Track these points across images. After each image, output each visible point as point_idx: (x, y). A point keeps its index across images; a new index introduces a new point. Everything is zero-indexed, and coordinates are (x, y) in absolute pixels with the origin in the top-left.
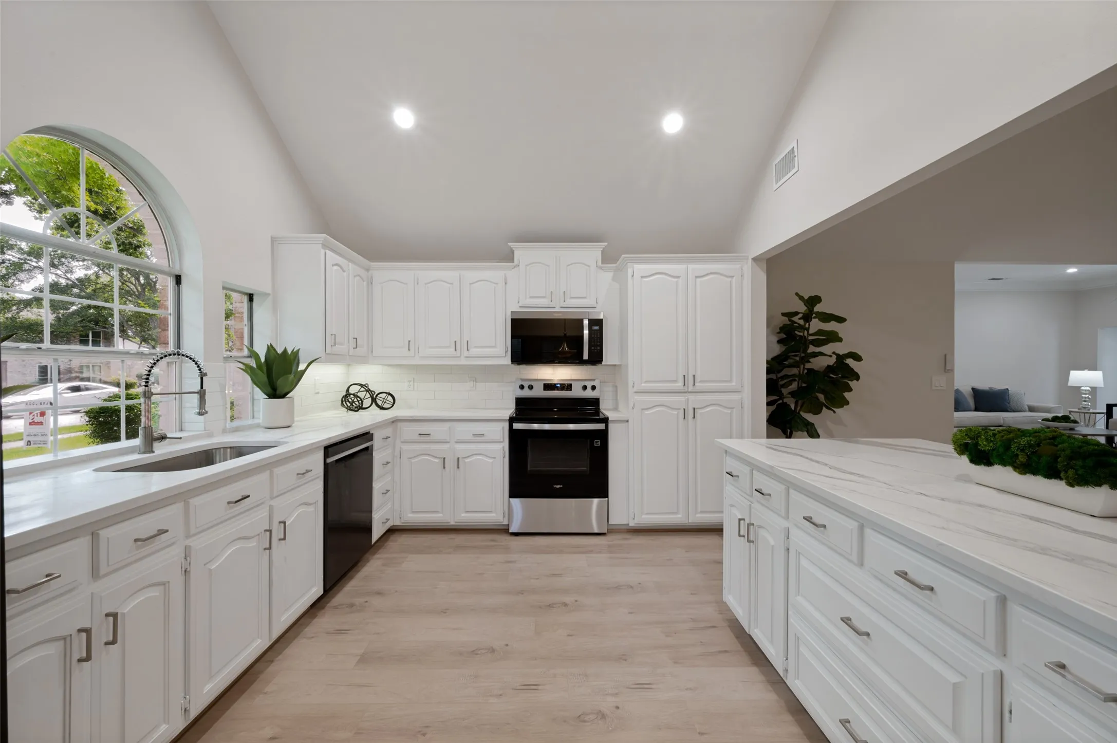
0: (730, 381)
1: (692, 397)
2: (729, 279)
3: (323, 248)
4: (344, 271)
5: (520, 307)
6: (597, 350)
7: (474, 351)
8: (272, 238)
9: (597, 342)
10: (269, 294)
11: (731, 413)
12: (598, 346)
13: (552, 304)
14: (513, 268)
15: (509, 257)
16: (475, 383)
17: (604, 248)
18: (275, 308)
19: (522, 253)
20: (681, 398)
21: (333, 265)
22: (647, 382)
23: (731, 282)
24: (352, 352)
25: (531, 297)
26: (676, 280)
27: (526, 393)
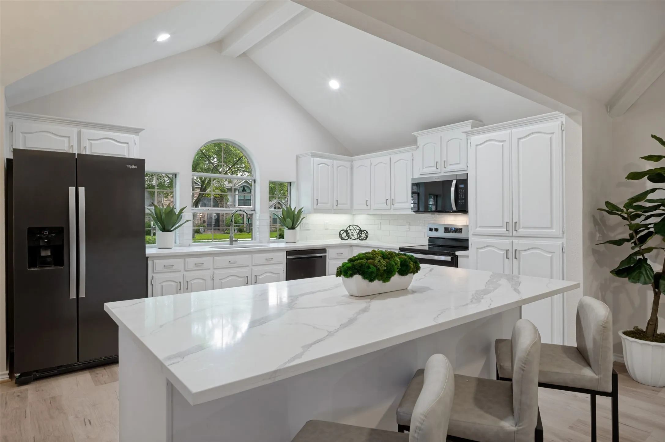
0: (551, 228)
1: (516, 241)
2: (549, 136)
3: (312, 157)
4: (329, 166)
5: (420, 174)
6: (462, 202)
7: (397, 206)
8: (296, 156)
9: (462, 197)
10: (295, 182)
11: (551, 257)
12: (463, 199)
13: (439, 171)
14: (416, 149)
15: (414, 142)
16: (409, 226)
17: (472, 124)
18: (298, 189)
19: (423, 138)
20: (507, 241)
21: (319, 165)
22: (480, 227)
23: (551, 138)
24: (335, 207)
25: (426, 167)
26: (501, 144)
27: (434, 234)
